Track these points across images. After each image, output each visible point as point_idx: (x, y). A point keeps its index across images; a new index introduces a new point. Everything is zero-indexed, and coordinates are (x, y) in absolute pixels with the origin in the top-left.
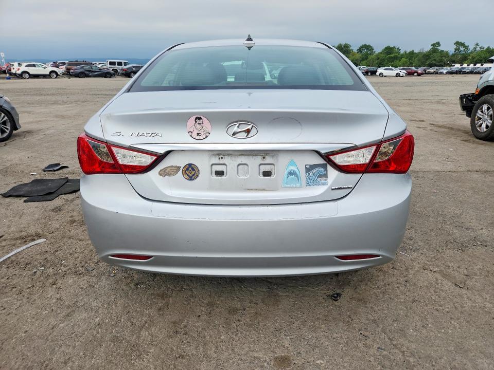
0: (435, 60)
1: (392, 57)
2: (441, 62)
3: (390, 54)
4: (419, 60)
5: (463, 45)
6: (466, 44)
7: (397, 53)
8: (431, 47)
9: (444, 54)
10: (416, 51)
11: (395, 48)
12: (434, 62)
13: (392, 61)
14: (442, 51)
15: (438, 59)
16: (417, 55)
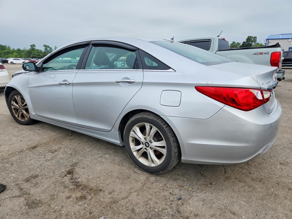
0: (35, 54)
1: (6, 52)
2: (39, 56)
3: (4, 50)
4: (25, 54)
5: (48, 47)
6: (50, 47)
7: (8, 49)
8: (30, 47)
9: (39, 52)
10: (22, 49)
11: (6, 46)
12: (35, 56)
13: (7, 55)
14: (38, 50)
15: (37, 54)
16: (23, 51)
